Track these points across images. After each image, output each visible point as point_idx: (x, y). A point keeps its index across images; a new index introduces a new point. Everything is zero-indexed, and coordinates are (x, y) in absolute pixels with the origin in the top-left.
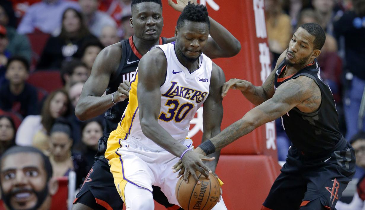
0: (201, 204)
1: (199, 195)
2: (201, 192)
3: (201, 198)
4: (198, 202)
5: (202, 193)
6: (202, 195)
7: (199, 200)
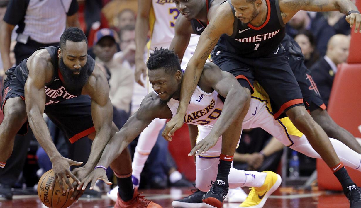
0: (48, 197)
1: (45, 188)
2: (47, 185)
3: (46, 190)
4: (45, 195)
5: (48, 187)
6: (47, 188)
7: (45, 193)
